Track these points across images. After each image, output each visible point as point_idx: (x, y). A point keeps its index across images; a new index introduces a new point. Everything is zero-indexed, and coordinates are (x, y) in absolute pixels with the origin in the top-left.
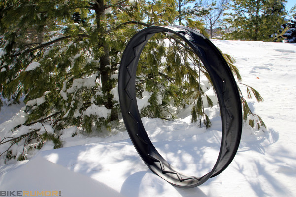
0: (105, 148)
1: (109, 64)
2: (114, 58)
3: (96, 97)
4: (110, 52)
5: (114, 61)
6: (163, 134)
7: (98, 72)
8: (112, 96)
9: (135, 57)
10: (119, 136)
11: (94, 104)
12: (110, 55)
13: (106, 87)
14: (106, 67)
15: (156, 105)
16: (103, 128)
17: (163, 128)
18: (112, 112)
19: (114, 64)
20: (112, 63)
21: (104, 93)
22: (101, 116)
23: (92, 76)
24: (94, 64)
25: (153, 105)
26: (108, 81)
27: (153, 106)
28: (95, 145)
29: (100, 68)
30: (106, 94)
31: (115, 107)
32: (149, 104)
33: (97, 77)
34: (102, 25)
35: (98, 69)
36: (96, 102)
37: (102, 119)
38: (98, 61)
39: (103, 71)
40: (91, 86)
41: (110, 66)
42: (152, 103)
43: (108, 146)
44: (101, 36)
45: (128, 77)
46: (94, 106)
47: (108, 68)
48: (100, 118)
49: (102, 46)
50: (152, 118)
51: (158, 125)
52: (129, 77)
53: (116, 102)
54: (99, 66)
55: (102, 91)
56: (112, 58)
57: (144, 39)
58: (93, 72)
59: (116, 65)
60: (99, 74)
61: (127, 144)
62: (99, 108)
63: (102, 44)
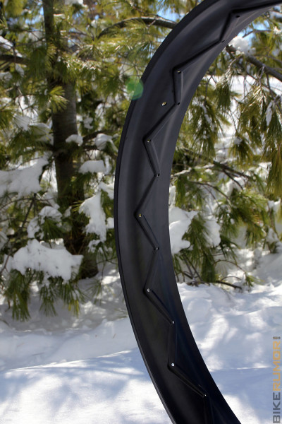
0: (65, 389)
1: (76, 133)
2: (89, 120)
3: (43, 221)
4: (79, 104)
5: (88, 126)
6: (234, 340)
7: (47, 154)
8: (84, 220)
9: (176, 103)
10: (105, 332)
11: (35, 241)
12: (78, 112)
13: (70, 194)
14: (68, 140)
15: (203, 247)
16: (59, 303)
17: (232, 320)
18: (84, 262)
19: (90, 135)
20: (84, 131)
21: (62, 210)
22: (54, 274)
23: (32, 163)
24: (39, 133)
25: (195, 247)
26: (74, 179)
27: (196, 250)
28: (36, 379)
29: (52, 143)
30: (68, 213)
31: (92, 250)
32: (187, 244)
33: (44, 168)
34: (60, 26)
35: (47, 146)
36: (42, 235)
37: (56, 280)
38: (49, 125)
39: (62, 151)
40: (28, 191)
41: (78, 138)
42: (193, 243)
43: (76, 380)
44: (56, 56)
45: (147, 173)
46: (35, 245)
47: (74, 144)
48: (51, 279)
49: (59, 83)
50: (196, 284)
51: (217, 308)
52: (152, 174)
53: (95, 236)
54: (49, 138)
55: (57, 206)
56: (84, 118)
57: (216, 35)
58: (37, 154)
59: (95, 135)
60: (50, 160)
61: (131, 376)
62: (50, 251)
63: (59, 78)
